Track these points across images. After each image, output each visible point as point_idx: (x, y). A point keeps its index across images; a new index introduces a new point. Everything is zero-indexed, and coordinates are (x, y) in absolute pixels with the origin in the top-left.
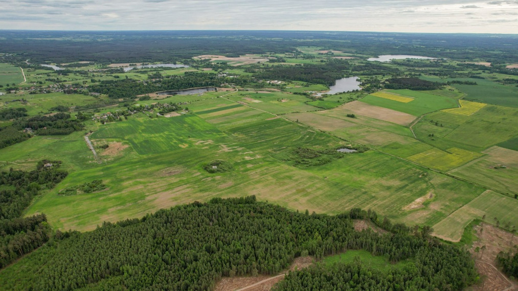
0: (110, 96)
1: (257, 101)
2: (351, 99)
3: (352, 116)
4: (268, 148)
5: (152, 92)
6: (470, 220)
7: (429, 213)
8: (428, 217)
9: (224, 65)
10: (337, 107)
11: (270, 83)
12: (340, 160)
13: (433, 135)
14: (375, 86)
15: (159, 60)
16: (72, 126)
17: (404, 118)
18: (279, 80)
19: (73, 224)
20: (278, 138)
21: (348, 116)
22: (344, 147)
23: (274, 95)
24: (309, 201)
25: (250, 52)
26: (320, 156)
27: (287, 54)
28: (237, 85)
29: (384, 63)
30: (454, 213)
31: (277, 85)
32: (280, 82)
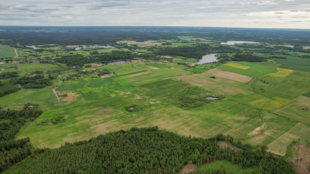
0: (67, 65)
1: (156, 68)
2: (212, 67)
3: (214, 78)
4: (164, 97)
5: (93, 62)
6: (290, 142)
7: (265, 137)
8: (264, 139)
9: (135, 47)
10: (204, 72)
11: (163, 58)
12: (208, 104)
13: (263, 89)
14: (226, 59)
15: (97, 44)
16: (45, 83)
17: (245, 79)
18: (168, 56)
19: (46, 144)
20: (170, 91)
21: (211, 77)
22: (210, 96)
23: (165, 65)
24: (191, 129)
25: (151, 39)
26: (196, 102)
27: (172, 40)
28: (144, 58)
29: (230, 46)
30: (280, 137)
31: (168, 59)
32: (169, 57)
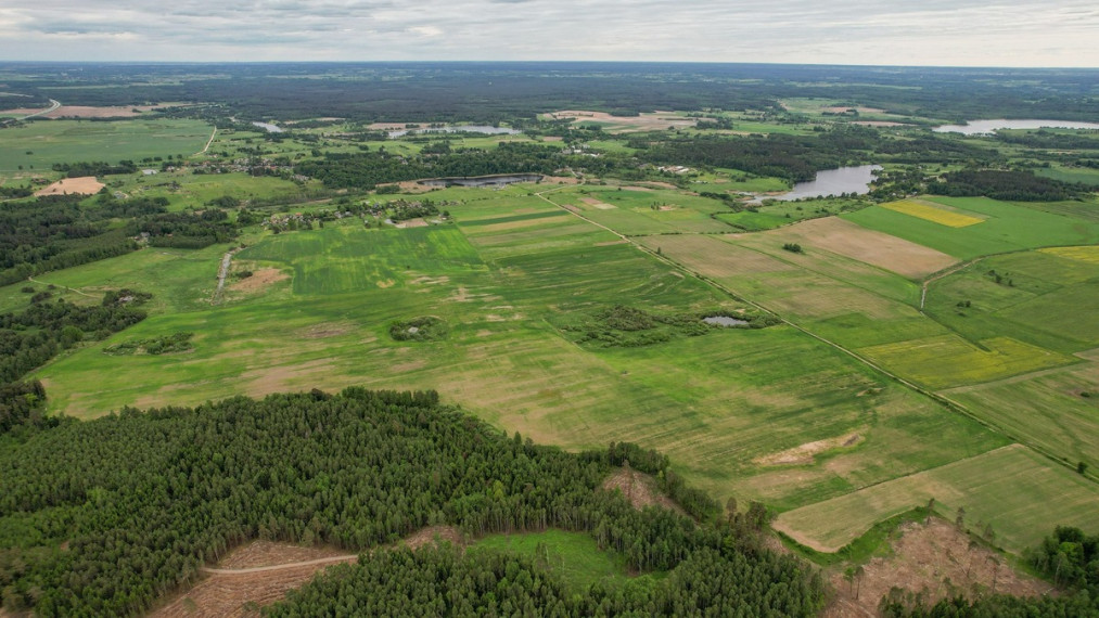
0: (325, 183)
1: (604, 206)
2: (825, 213)
3: (795, 249)
4: (550, 302)
5: (409, 178)
6: (906, 508)
7: (816, 477)
8: (802, 486)
9: (596, 131)
10: (778, 227)
11: (662, 171)
12: (691, 340)
13: (968, 305)
14: (903, 187)
15: (468, 119)
17: (925, 259)
18: (685, 164)
19: (84, 405)
20: (586, 284)
21: (787, 248)
22: (725, 314)
23: (652, 195)
24: (550, 417)
25: (668, 105)
26: (654, 327)
27: (750, 111)
28: (590, 172)
29: (972, 138)
30: (876, 486)
31: (676, 176)
32: (687, 170)
